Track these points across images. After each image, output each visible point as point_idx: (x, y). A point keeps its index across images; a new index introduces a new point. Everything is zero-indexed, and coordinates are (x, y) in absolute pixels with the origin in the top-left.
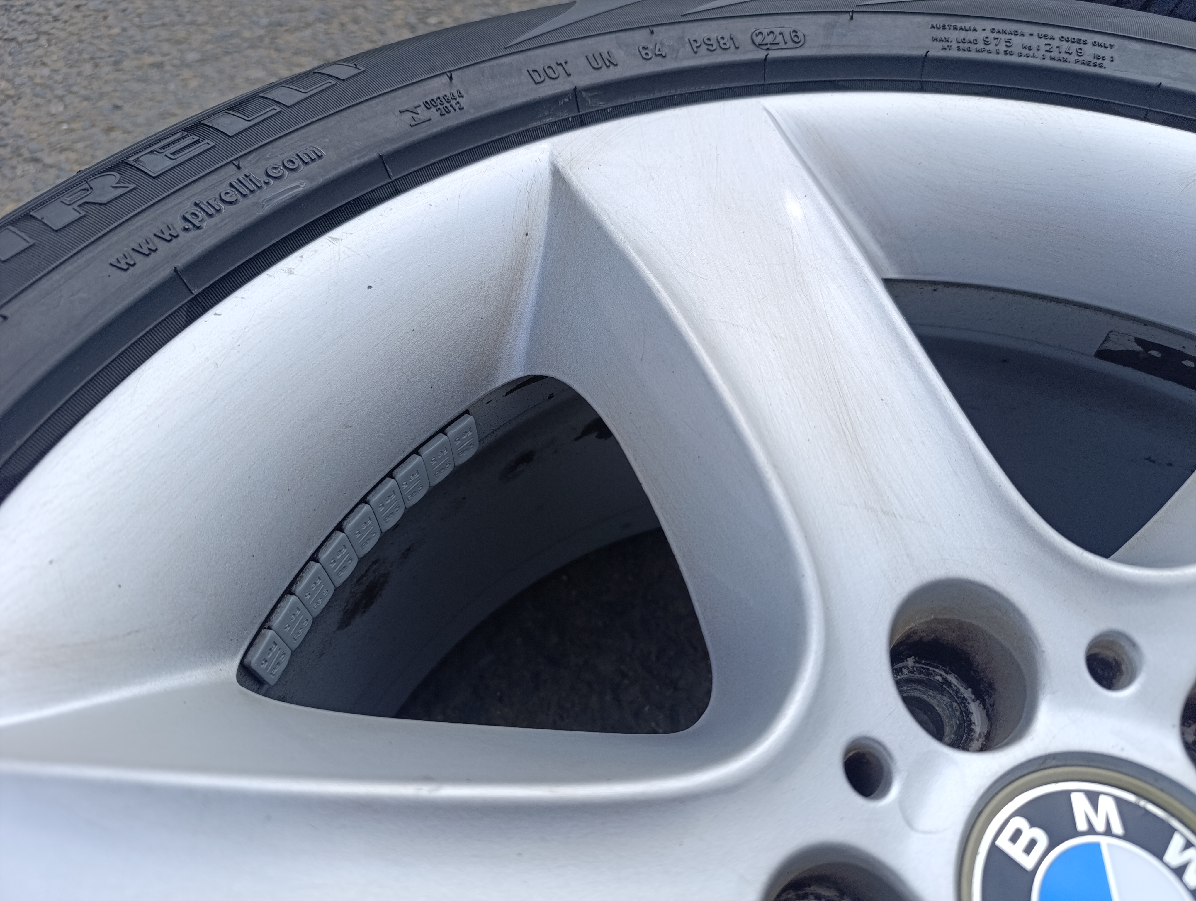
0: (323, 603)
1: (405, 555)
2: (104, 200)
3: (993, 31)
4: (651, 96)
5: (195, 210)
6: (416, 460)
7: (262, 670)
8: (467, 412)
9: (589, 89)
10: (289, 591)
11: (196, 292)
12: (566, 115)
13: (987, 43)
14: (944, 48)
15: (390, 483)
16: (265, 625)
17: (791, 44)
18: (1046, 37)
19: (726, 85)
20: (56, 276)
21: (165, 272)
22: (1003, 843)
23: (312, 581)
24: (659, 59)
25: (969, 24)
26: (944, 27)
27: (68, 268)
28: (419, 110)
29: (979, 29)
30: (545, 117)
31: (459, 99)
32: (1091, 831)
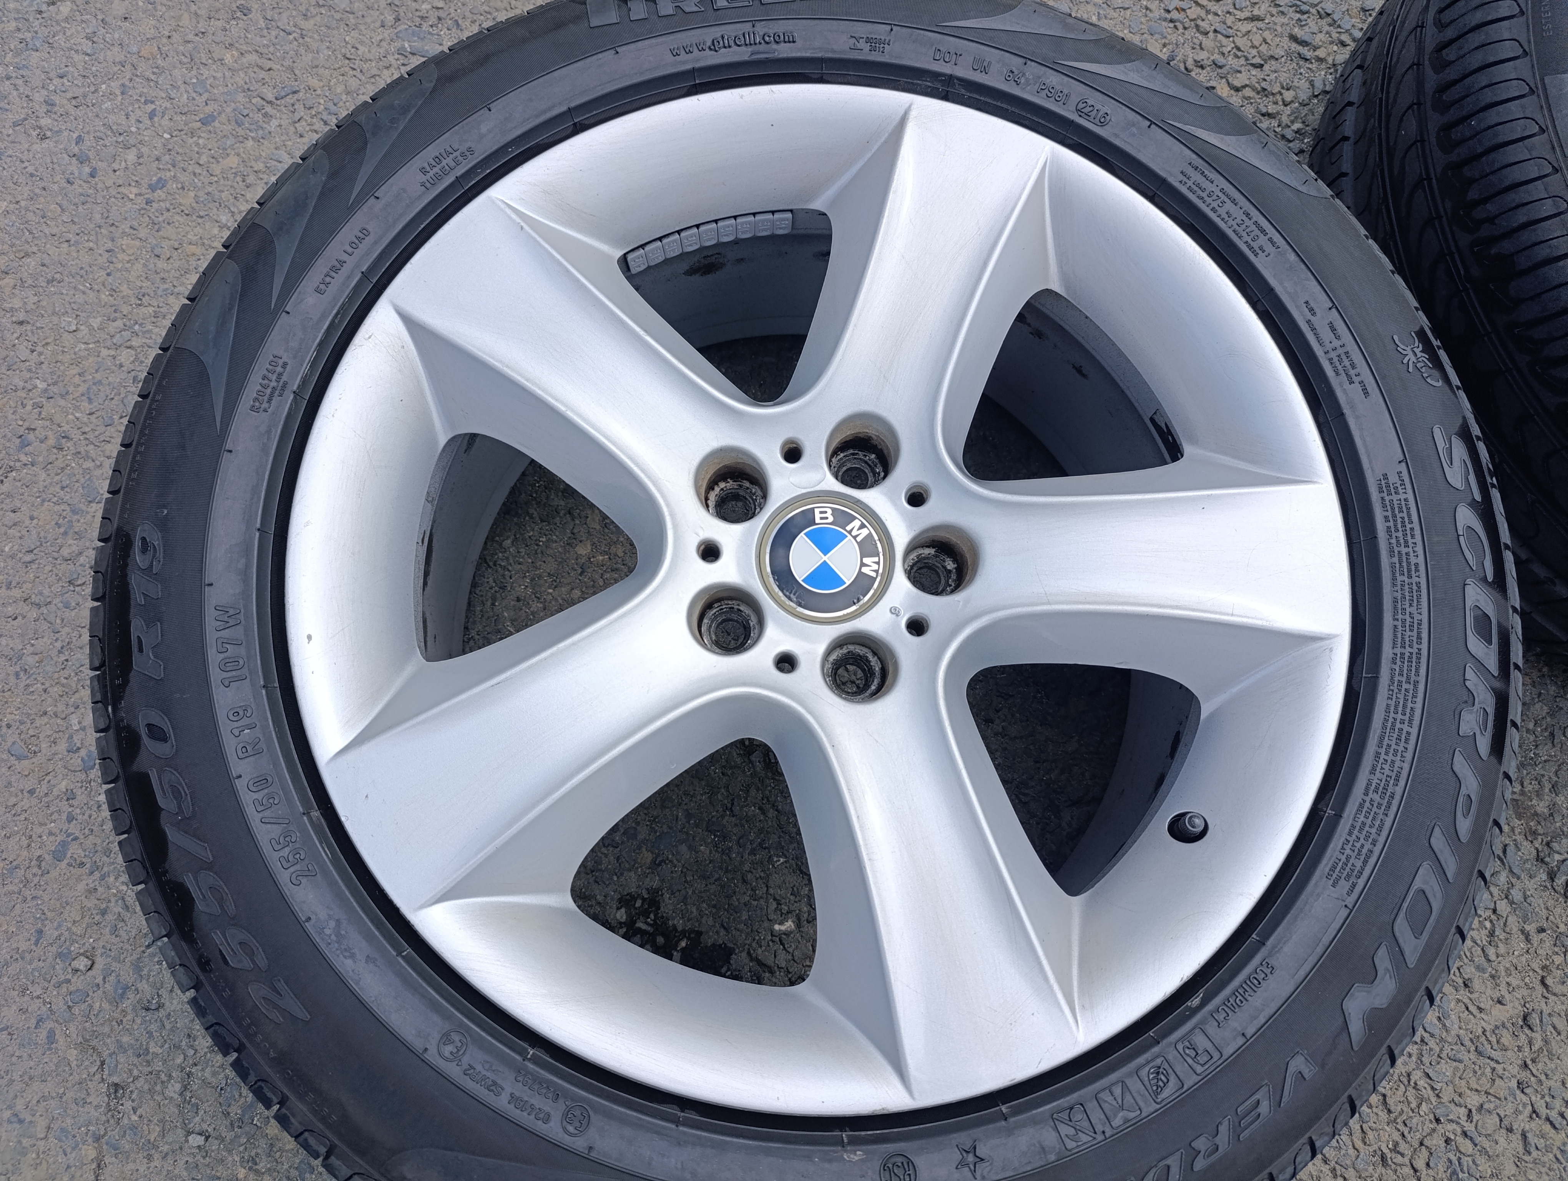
0: (673, 255)
1: (740, 261)
2: (687, 10)
3: (1222, 190)
4: (995, 103)
5: (720, 40)
6: (751, 218)
7: (631, 264)
8: (791, 211)
9: (960, 79)
10: (660, 239)
11: (697, 82)
12: (939, 86)
13: (1209, 196)
14: (1181, 182)
15: (733, 221)
16: (642, 246)
17: (1097, 121)
18: (1247, 214)
19: (1043, 122)
20: (647, 42)
21: (689, 67)
22: (817, 511)
23: (673, 241)
24: (1015, 83)
25: (1213, 175)
26: (1196, 168)
27: (653, 41)
28: (861, 41)
29: (1215, 183)
30: (926, 81)
31: (886, 46)
32: (850, 532)
